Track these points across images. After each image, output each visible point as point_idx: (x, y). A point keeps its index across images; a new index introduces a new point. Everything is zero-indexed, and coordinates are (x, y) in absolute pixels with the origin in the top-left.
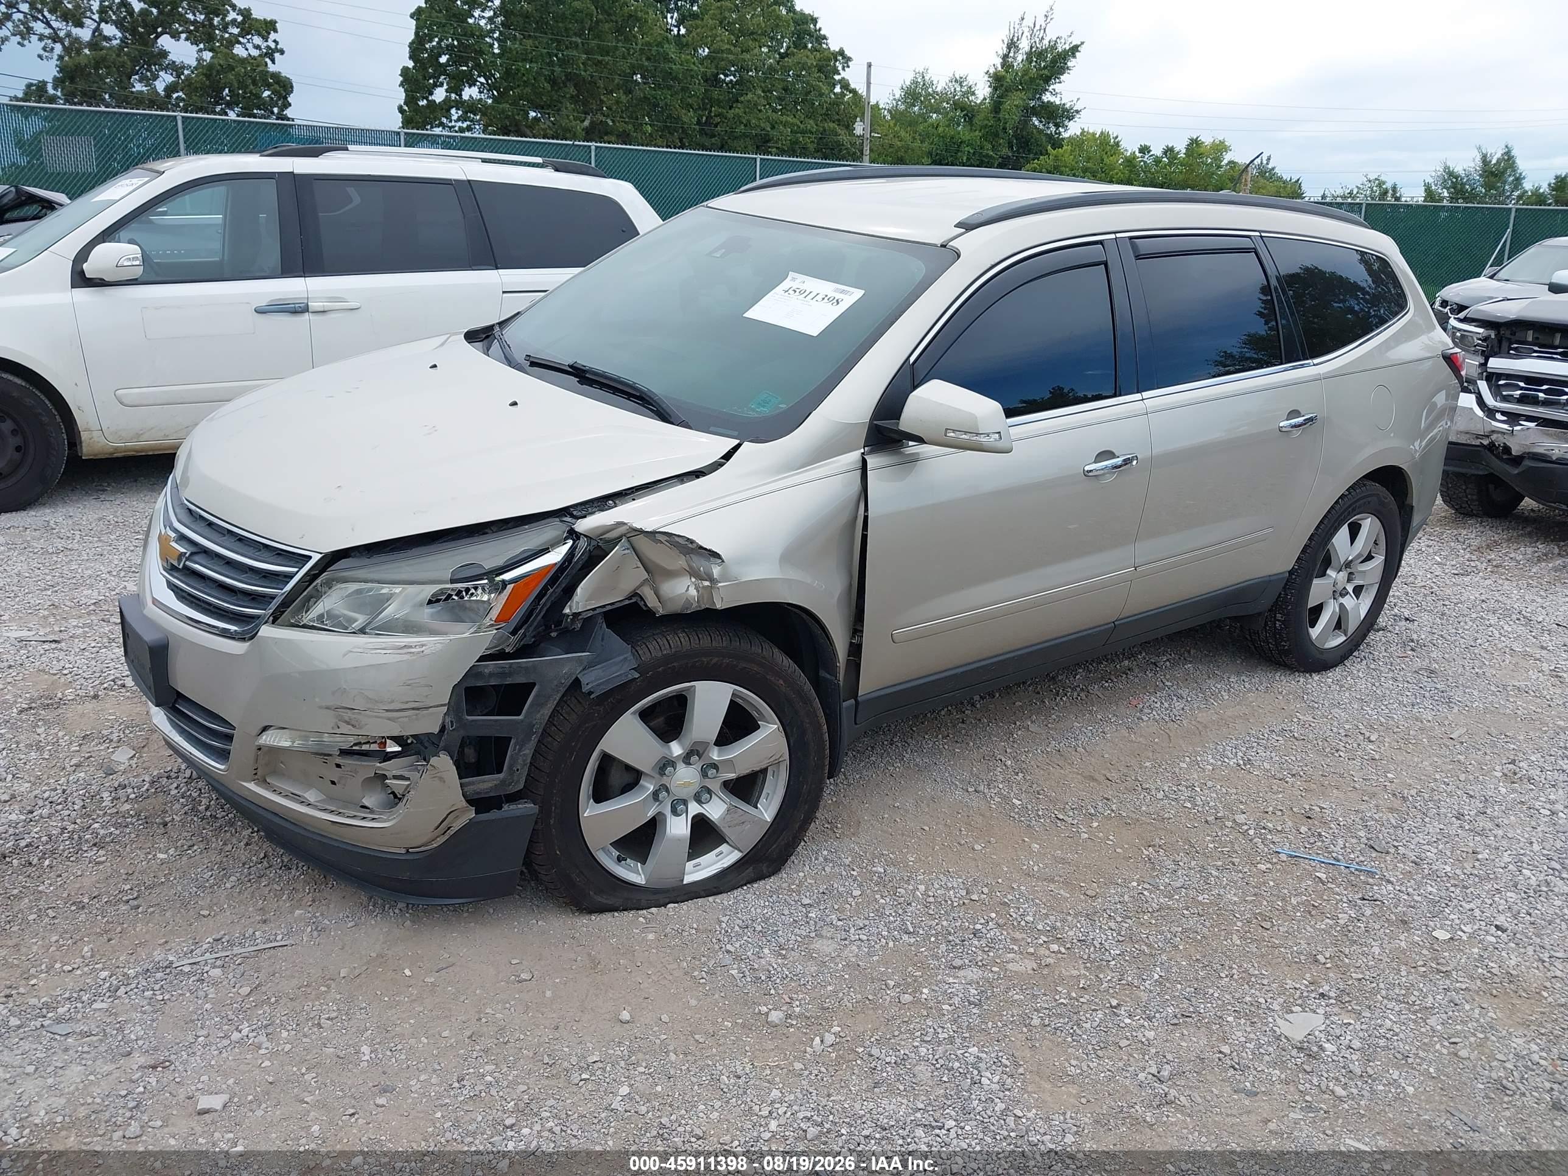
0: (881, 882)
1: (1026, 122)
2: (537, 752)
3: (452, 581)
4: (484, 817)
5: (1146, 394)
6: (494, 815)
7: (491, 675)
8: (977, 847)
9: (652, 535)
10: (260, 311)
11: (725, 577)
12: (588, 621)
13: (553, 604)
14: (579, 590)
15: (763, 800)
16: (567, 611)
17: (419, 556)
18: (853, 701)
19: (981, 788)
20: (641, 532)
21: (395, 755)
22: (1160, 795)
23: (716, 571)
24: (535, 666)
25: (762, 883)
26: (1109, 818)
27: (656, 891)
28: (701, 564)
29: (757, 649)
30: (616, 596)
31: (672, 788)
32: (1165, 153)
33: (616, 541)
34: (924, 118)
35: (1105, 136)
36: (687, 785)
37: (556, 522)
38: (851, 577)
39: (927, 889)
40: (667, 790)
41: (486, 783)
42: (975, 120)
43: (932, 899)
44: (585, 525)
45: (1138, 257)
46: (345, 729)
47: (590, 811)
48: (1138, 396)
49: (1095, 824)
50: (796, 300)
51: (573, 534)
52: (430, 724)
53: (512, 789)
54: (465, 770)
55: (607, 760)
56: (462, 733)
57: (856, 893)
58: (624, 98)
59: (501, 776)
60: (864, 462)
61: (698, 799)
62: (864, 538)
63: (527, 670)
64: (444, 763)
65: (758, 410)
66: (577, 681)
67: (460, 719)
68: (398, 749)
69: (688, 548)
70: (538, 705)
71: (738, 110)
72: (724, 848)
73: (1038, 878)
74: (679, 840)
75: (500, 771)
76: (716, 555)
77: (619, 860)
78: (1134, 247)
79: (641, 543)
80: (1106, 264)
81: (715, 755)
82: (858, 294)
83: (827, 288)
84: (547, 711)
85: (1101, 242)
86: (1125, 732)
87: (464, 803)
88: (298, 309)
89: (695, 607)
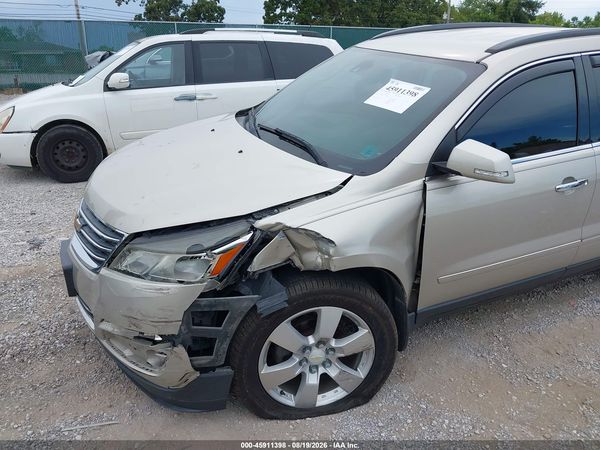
0: (424, 414)
1: (519, 9)
2: (230, 345)
3: (187, 253)
4: (204, 375)
5: (594, 144)
6: (211, 374)
7: (205, 306)
8: (481, 396)
9: (297, 229)
10: (176, 100)
11: (337, 253)
12: (262, 275)
13: (243, 265)
14: (255, 259)
15: (360, 366)
16: (249, 270)
17: (173, 238)
18: (413, 313)
19: (484, 355)
20: (290, 228)
21: (160, 342)
22: (589, 367)
23: (331, 251)
24: (228, 302)
25: (358, 408)
26: (558, 380)
27: (301, 410)
28: (324, 246)
29: (356, 291)
30: (277, 261)
31: (309, 359)
32: (585, 19)
33: (276, 233)
34: (473, 10)
35: (556, 14)
36: (317, 358)
37: (244, 222)
38: (414, 249)
39: (450, 423)
40: (307, 361)
41: (203, 360)
42: (497, 10)
43: (452, 430)
44: (260, 224)
45: (594, 66)
46: (133, 328)
47: (265, 370)
48: (590, 145)
49: (550, 385)
50: (392, 94)
51: (253, 228)
52: (173, 330)
53: (217, 364)
54: (191, 353)
55: (273, 346)
56: (190, 334)
57: (409, 421)
58: (349, 9)
59: (212, 357)
60: (425, 186)
61: (324, 365)
62: (423, 228)
63: (224, 304)
64: (181, 350)
65: (365, 156)
66: (255, 306)
67: (189, 328)
68: (160, 339)
69: (317, 237)
70: (230, 322)
71: (395, 11)
72: (338, 389)
73: (516, 422)
74: (313, 386)
75: (211, 355)
76: (332, 242)
77: (282, 393)
78: (592, 60)
79: (291, 234)
80: (574, 71)
81: (333, 343)
82: (427, 90)
83: (410, 87)
84: (234, 326)
85: (572, 58)
86: (567, 322)
87: (193, 370)
88: (192, 98)
89: (320, 268)
